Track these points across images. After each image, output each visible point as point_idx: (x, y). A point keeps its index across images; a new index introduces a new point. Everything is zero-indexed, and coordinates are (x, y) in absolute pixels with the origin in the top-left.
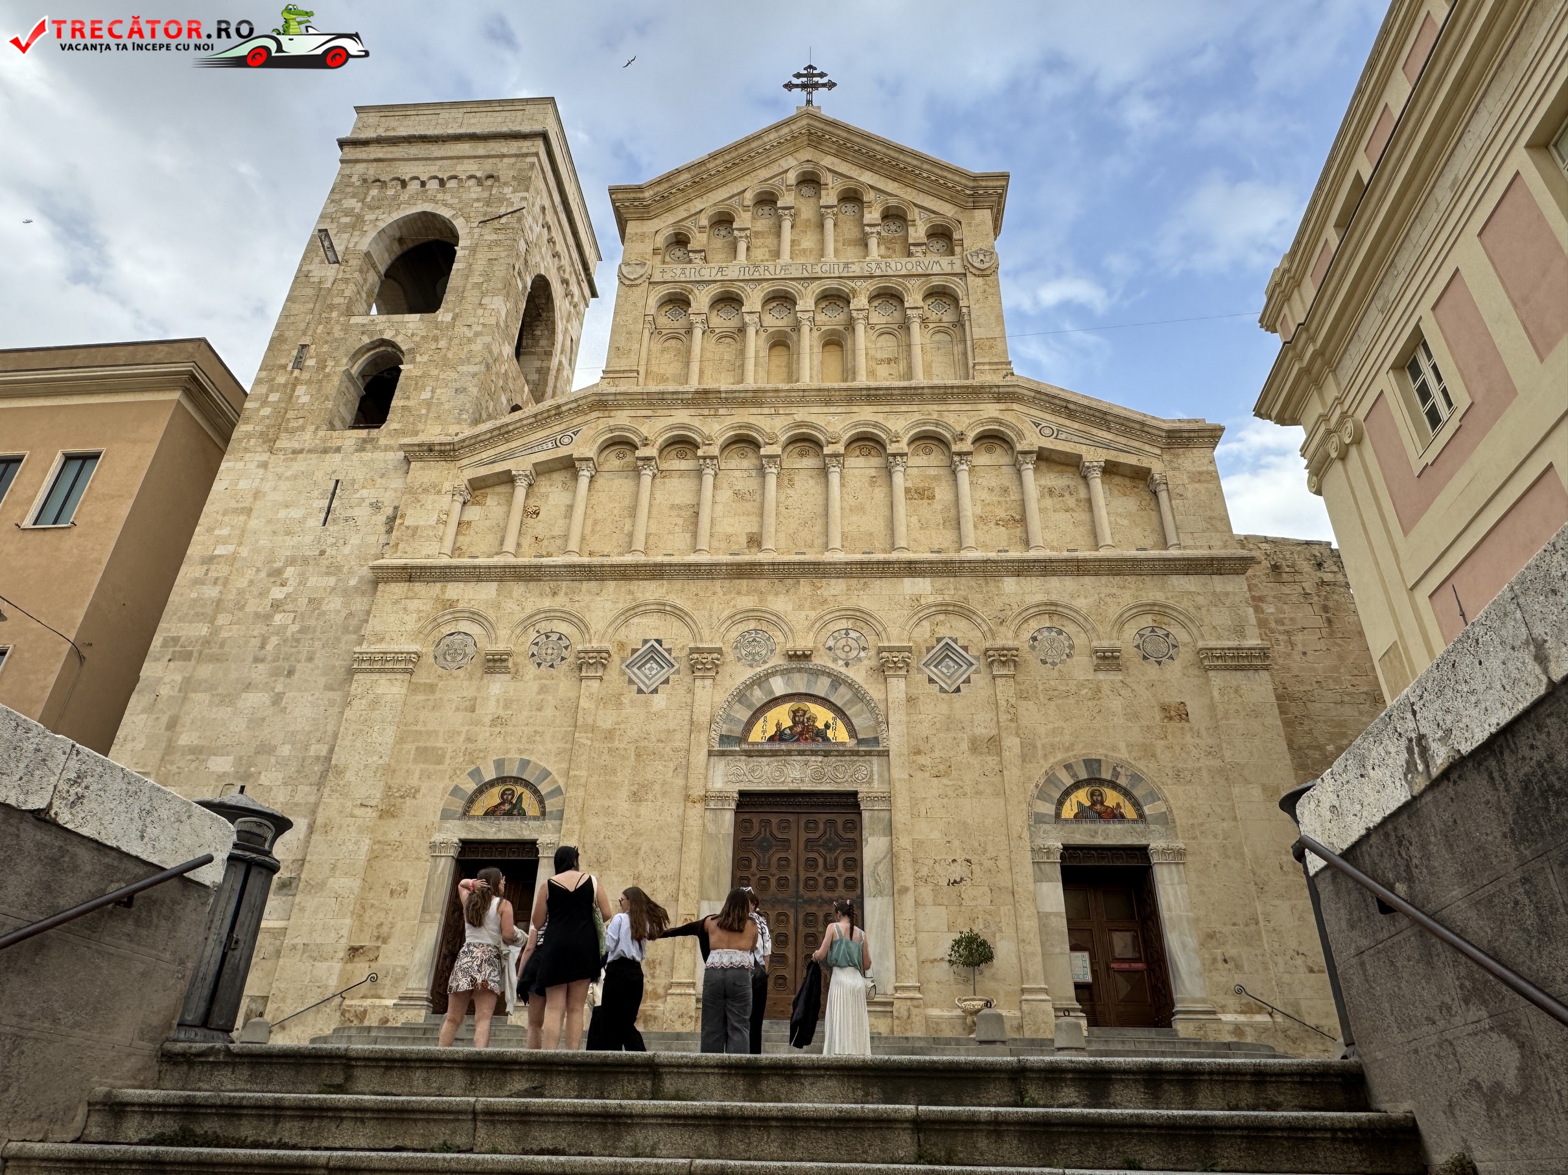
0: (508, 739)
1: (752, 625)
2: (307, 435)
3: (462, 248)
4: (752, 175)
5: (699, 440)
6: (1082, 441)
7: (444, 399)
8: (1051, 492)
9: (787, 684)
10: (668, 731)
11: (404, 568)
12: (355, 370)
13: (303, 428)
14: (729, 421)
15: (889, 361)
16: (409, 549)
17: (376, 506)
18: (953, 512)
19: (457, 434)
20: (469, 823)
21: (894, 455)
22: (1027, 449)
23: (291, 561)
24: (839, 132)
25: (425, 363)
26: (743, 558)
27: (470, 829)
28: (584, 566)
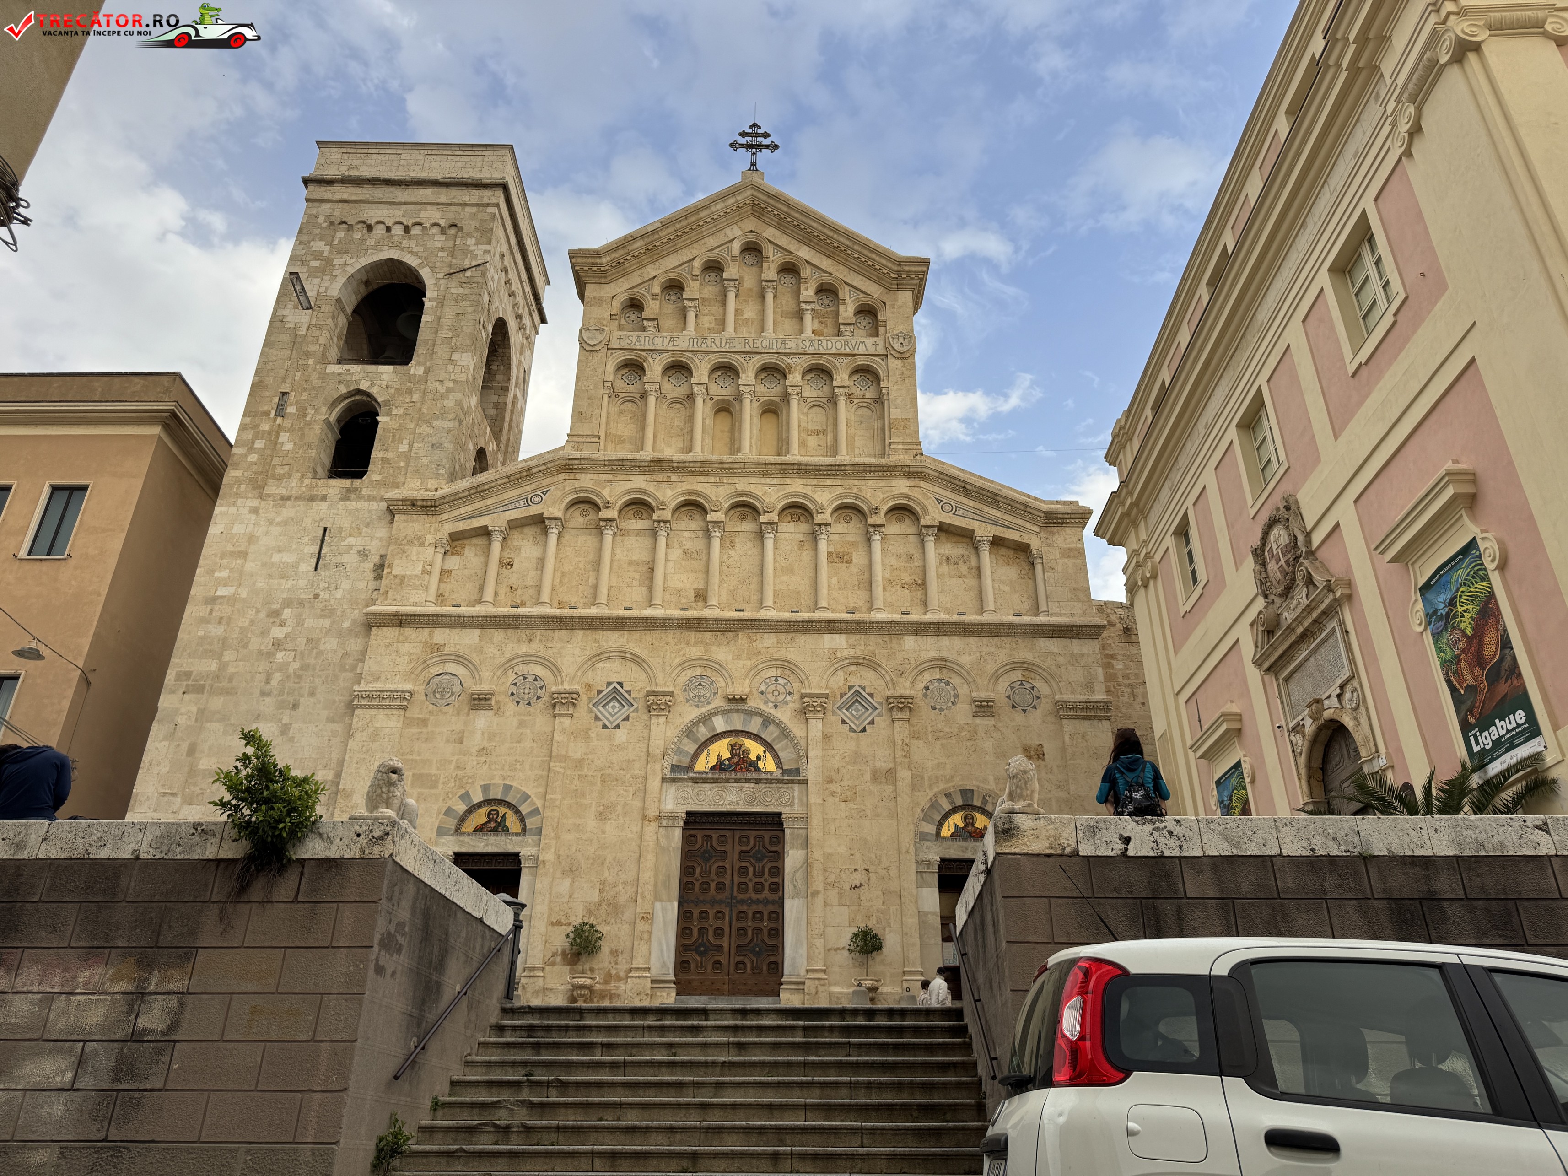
0: (493, 767)
1: (698, 671)
2: (294, 483)
3: (430, 300)
4: (701, 243)
5: (654, 504)
6: (976, 517)
7: (421, 453)
8: (948, 559)
9: (726, 722)
10: (629, 761)
11: (396, 615)
12: (333, 418)
13: (289, 475)
14: (681, 488)
15: (818, 432)
16: (398, 597)
17: (364, 554)
18: (866, 576)
19: (436, 490)
20: (461, 838)
21: (820, 525)
22: (929, 523)
23: (288, 603)
24: (780, 206)
25: (401, 416)
26: (692, 613)
27: (462, 843)
28: (556, 617)
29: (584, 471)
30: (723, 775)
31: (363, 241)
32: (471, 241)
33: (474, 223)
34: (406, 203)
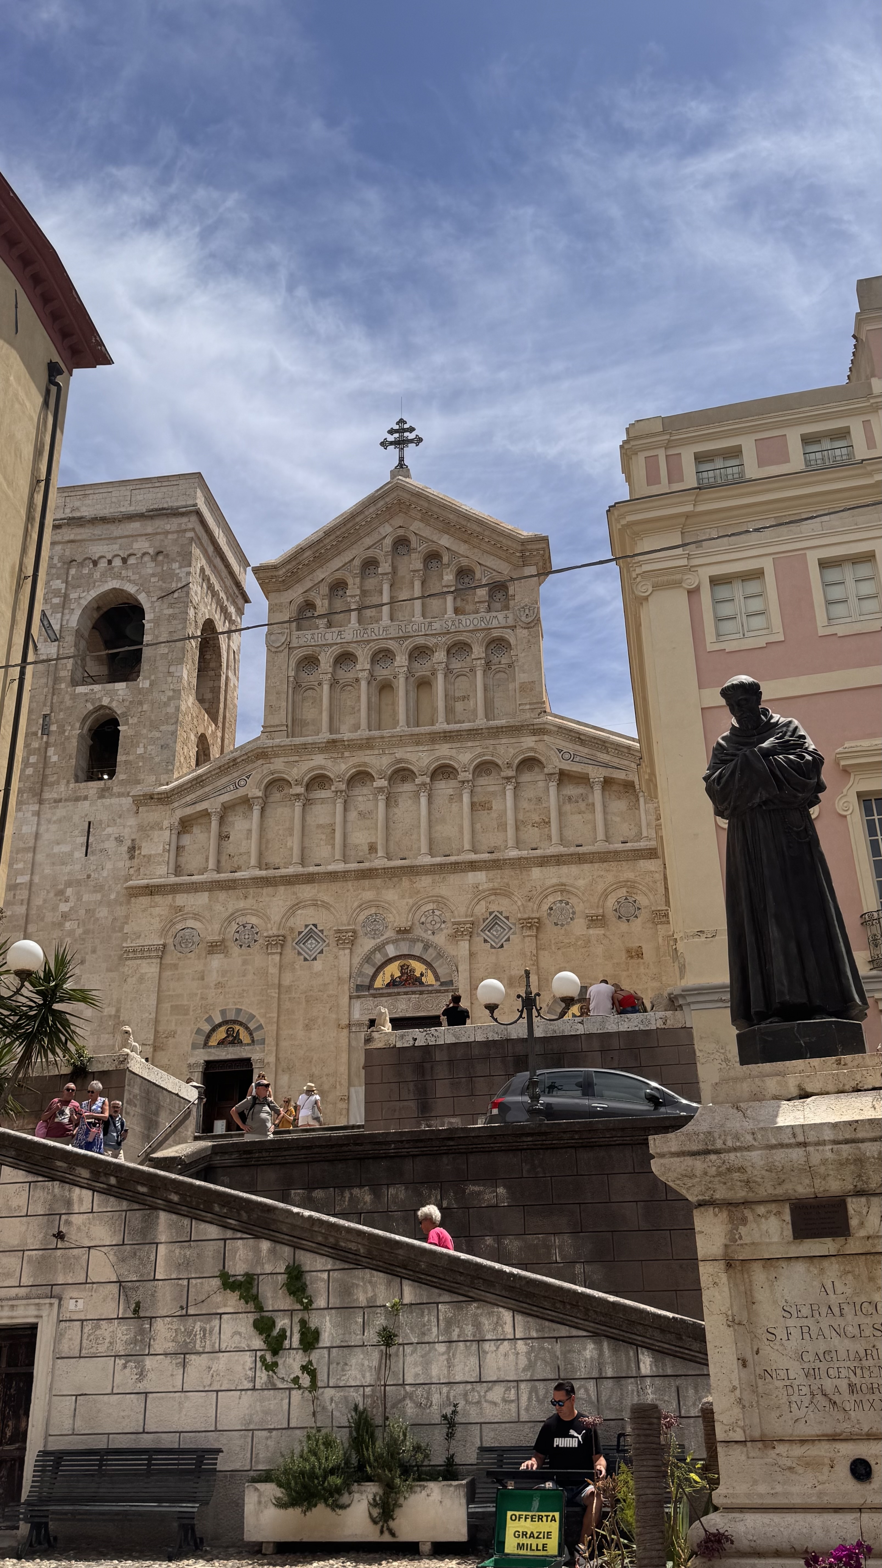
0: (227, 996)
1: (373, 910)
2: (62, 788)
3: (148, 622)
4: (359, 543)
5: (332, 777)
6: (590, 762)
7: (153, 754)
8: (569, 799)
9: (396, 949)
10: (325, 985)
11: (147, 887)
12: (85, 731)
13: (58, 782)
14: (352, 761)
15: (463, 698)
16: (148, 872)
17: (119, 840)
18: (503, 819)
19: (167, 783)
20: (209, 1050)
21: (463, 782)
22: (552, 771)
23: (69, 884)
24: (422, 503)
25: (136, 724)
26: (366, 865)
27: (210, 1054)
28: (263, 878)
29: (277, 756)
30: (396, 990)
31: (91, 575)
32: (175, 566)
33: (176, 549)
34: (120, 537)
